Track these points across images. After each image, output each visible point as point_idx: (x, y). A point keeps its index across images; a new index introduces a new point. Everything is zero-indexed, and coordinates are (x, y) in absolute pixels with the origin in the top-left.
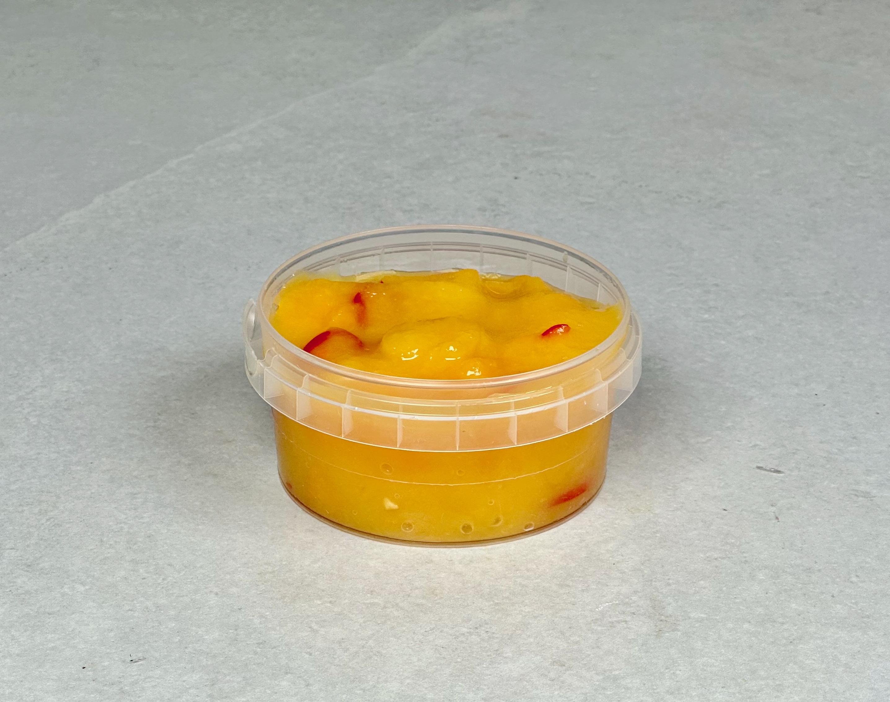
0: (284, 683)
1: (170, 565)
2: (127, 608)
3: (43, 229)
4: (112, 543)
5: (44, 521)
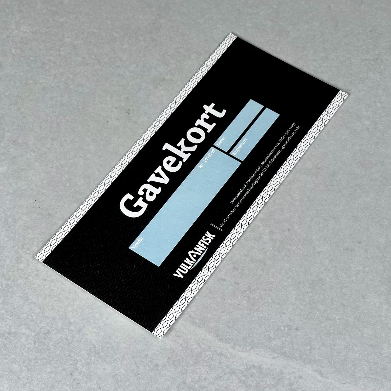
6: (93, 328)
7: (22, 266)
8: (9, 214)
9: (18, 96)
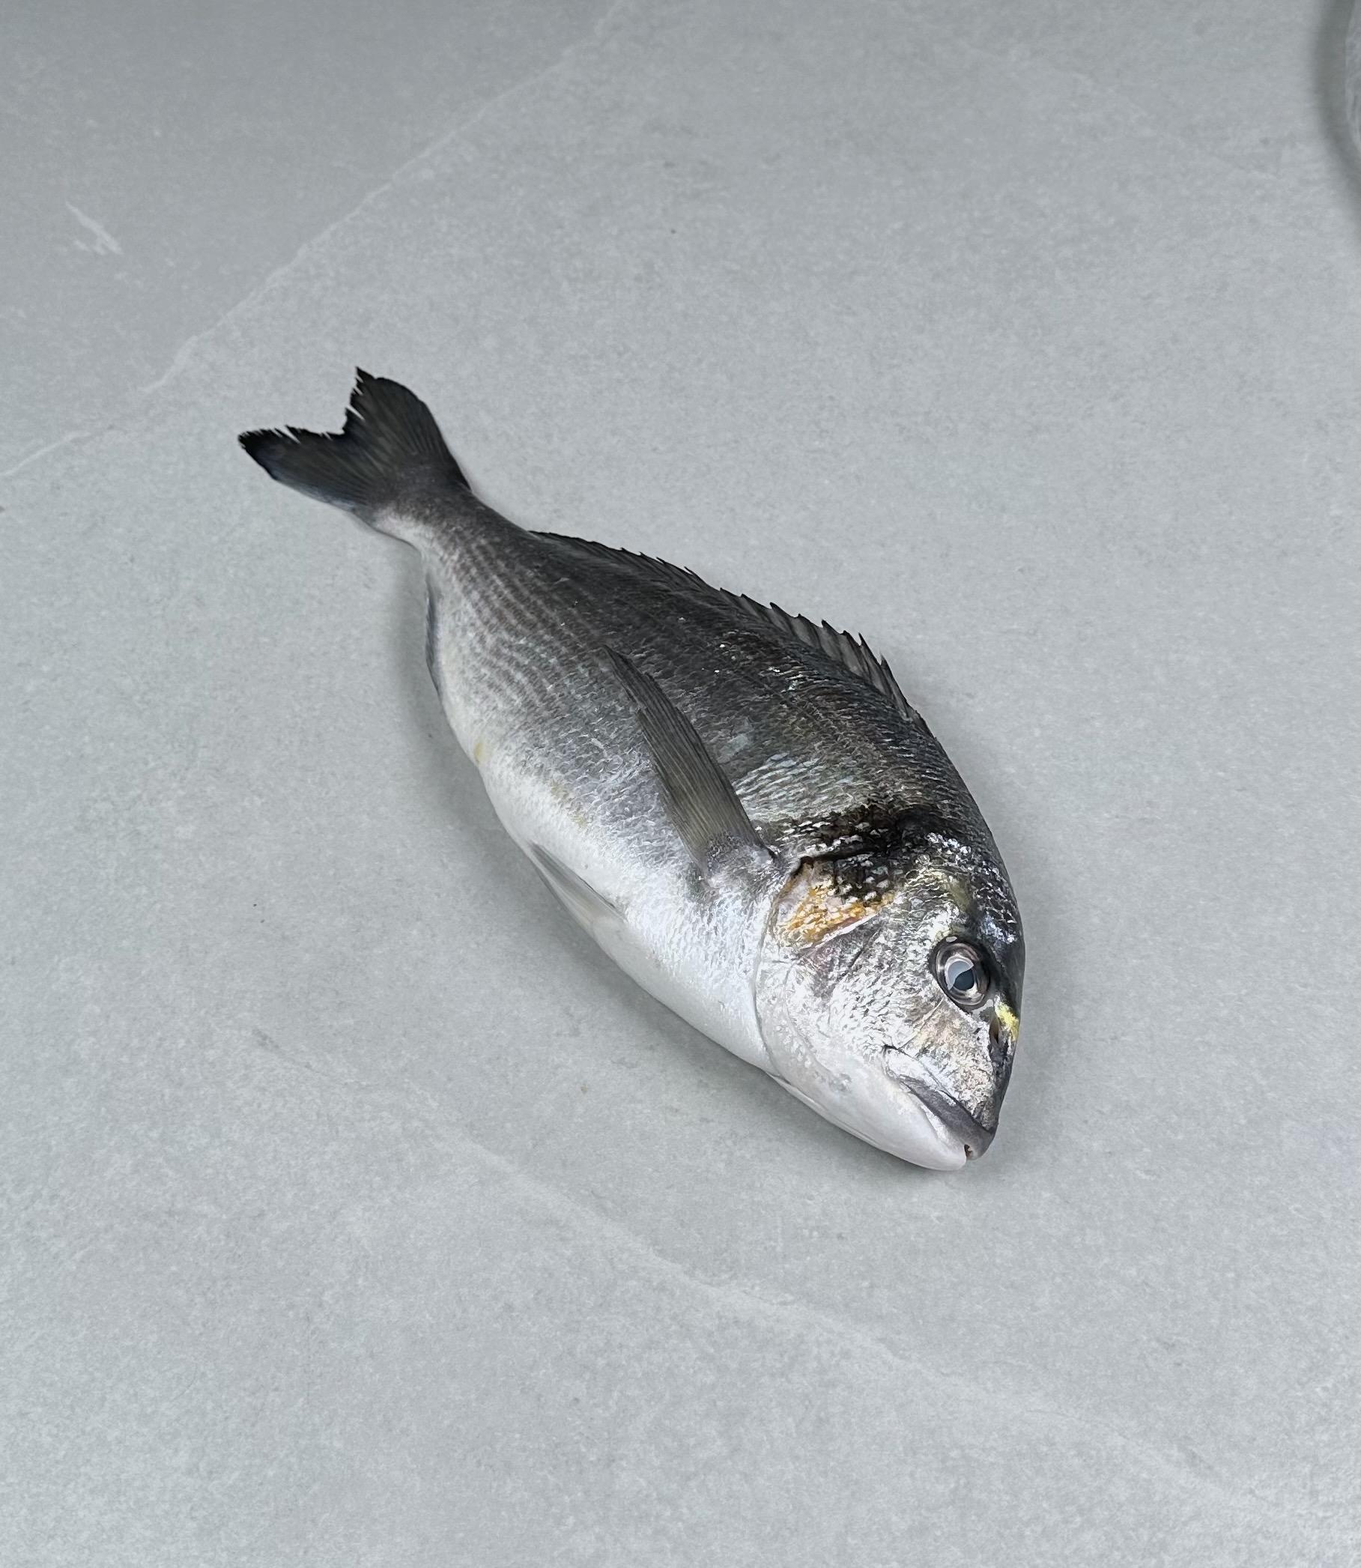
0: (415, 932)
1: (333, 774)
2: (294, 829)
3: (252, 294)
4: (287, 742)
5: (232, 711)
6: (365, 1210)
7: (211, 1054)
8: (193, 932)
9: (233, 671)
